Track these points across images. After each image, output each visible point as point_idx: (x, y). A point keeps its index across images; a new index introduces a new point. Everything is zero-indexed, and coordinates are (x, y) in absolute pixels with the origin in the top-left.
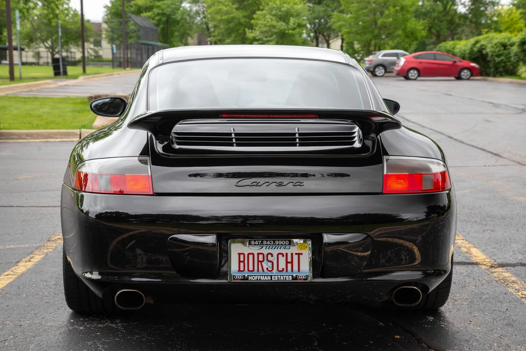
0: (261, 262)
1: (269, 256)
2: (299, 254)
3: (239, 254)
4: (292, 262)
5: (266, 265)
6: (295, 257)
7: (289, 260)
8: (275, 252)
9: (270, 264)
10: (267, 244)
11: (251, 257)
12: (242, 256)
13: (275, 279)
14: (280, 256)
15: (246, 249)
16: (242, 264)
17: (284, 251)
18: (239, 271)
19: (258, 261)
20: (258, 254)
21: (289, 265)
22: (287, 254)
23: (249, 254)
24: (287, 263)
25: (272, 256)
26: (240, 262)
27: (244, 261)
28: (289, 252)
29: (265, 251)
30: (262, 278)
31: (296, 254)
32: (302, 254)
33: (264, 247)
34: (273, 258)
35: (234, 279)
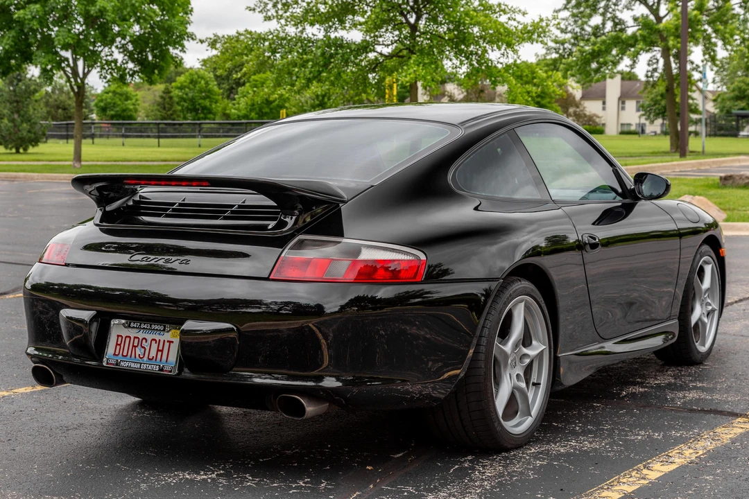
0: (136, 347)
1: (144, 341)
2: (170, 342)
3: (118, 336)
4: (162, 351)
5: (139, 351)
6: (167, 344)
7: (161, 348)
8: (149, 337)
9: (143, 350)
10: (144, 328)
11: (128, 340)
12: (120, 338)
13: (144, 367)
14: (153, 342)
15: (125, 332)
16: (118, 347)
17: (157, 337)
18: (115, 354)
19: (133, 346)
20: (135, 338)
21: (160, 353)
22: (160, 340)
23: (126, 337)
24: (158, 350)
25: (146, 342)
26: (117, 344)
27: (120, 345)
28: (162, 338)
29: (141, 335)
30: (133, 365)
31: (168, 341)
32: (173, 342)
33: (142, 331)
34: (147, 344)
35: (107, 363)
